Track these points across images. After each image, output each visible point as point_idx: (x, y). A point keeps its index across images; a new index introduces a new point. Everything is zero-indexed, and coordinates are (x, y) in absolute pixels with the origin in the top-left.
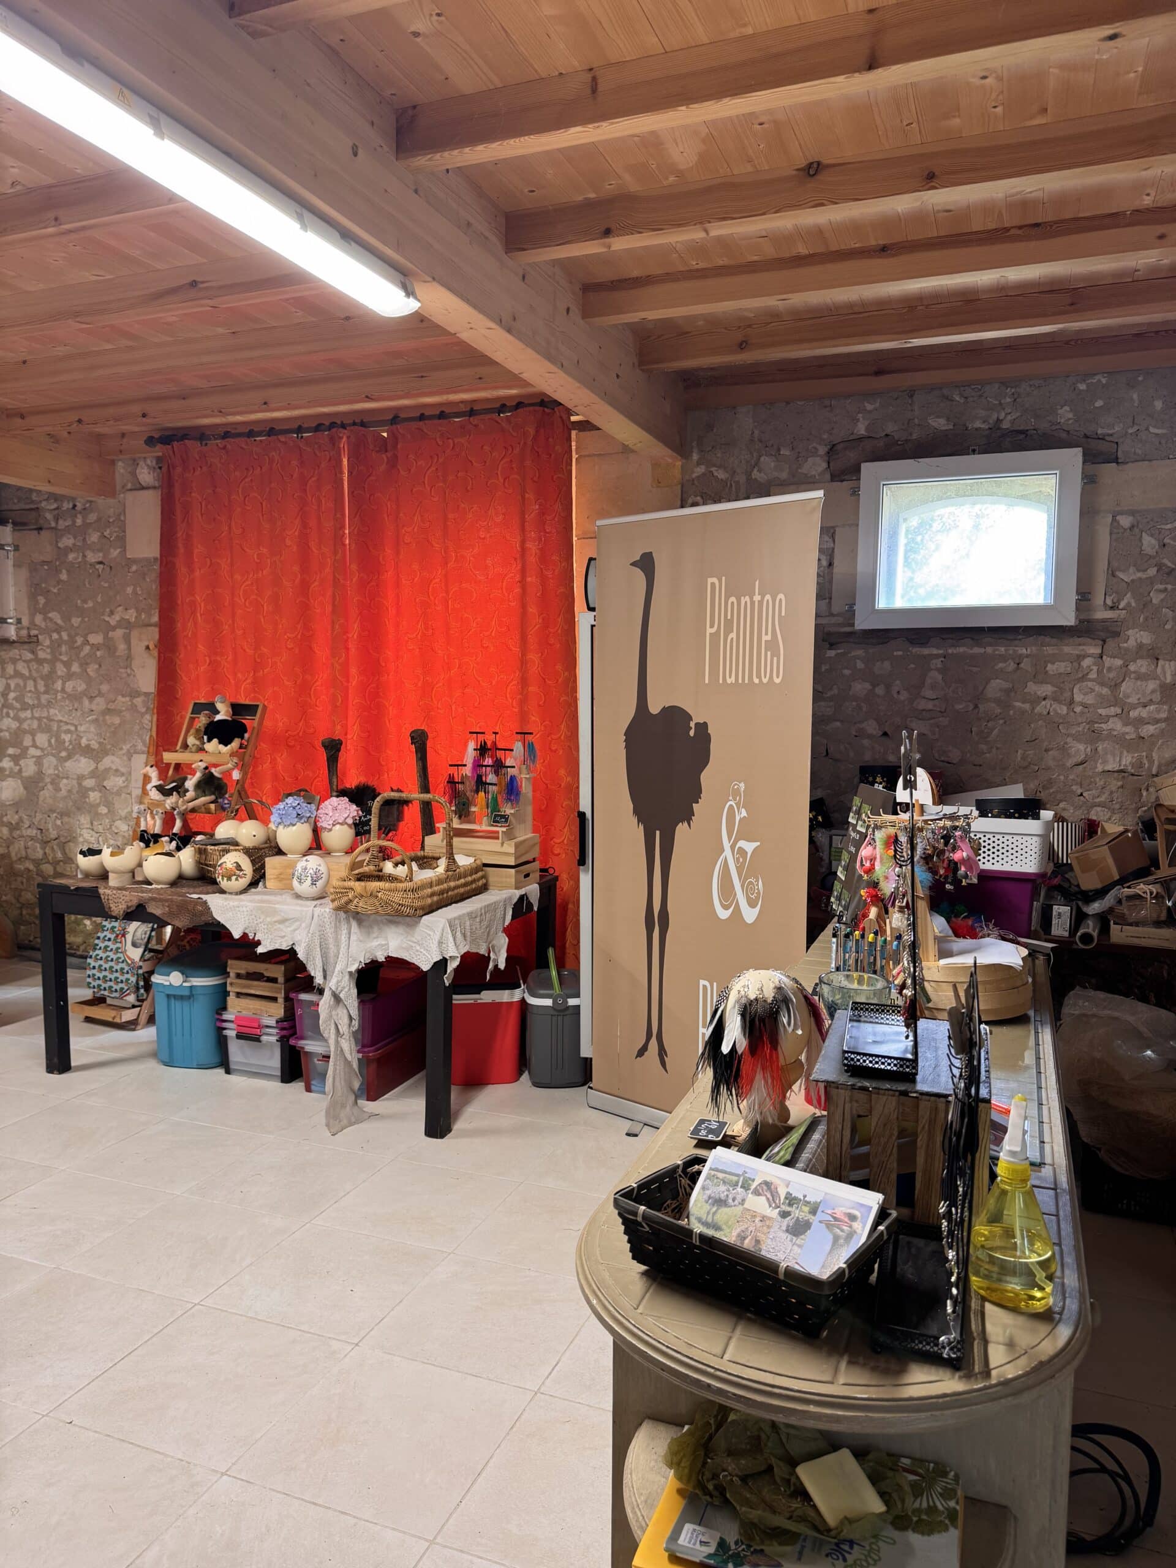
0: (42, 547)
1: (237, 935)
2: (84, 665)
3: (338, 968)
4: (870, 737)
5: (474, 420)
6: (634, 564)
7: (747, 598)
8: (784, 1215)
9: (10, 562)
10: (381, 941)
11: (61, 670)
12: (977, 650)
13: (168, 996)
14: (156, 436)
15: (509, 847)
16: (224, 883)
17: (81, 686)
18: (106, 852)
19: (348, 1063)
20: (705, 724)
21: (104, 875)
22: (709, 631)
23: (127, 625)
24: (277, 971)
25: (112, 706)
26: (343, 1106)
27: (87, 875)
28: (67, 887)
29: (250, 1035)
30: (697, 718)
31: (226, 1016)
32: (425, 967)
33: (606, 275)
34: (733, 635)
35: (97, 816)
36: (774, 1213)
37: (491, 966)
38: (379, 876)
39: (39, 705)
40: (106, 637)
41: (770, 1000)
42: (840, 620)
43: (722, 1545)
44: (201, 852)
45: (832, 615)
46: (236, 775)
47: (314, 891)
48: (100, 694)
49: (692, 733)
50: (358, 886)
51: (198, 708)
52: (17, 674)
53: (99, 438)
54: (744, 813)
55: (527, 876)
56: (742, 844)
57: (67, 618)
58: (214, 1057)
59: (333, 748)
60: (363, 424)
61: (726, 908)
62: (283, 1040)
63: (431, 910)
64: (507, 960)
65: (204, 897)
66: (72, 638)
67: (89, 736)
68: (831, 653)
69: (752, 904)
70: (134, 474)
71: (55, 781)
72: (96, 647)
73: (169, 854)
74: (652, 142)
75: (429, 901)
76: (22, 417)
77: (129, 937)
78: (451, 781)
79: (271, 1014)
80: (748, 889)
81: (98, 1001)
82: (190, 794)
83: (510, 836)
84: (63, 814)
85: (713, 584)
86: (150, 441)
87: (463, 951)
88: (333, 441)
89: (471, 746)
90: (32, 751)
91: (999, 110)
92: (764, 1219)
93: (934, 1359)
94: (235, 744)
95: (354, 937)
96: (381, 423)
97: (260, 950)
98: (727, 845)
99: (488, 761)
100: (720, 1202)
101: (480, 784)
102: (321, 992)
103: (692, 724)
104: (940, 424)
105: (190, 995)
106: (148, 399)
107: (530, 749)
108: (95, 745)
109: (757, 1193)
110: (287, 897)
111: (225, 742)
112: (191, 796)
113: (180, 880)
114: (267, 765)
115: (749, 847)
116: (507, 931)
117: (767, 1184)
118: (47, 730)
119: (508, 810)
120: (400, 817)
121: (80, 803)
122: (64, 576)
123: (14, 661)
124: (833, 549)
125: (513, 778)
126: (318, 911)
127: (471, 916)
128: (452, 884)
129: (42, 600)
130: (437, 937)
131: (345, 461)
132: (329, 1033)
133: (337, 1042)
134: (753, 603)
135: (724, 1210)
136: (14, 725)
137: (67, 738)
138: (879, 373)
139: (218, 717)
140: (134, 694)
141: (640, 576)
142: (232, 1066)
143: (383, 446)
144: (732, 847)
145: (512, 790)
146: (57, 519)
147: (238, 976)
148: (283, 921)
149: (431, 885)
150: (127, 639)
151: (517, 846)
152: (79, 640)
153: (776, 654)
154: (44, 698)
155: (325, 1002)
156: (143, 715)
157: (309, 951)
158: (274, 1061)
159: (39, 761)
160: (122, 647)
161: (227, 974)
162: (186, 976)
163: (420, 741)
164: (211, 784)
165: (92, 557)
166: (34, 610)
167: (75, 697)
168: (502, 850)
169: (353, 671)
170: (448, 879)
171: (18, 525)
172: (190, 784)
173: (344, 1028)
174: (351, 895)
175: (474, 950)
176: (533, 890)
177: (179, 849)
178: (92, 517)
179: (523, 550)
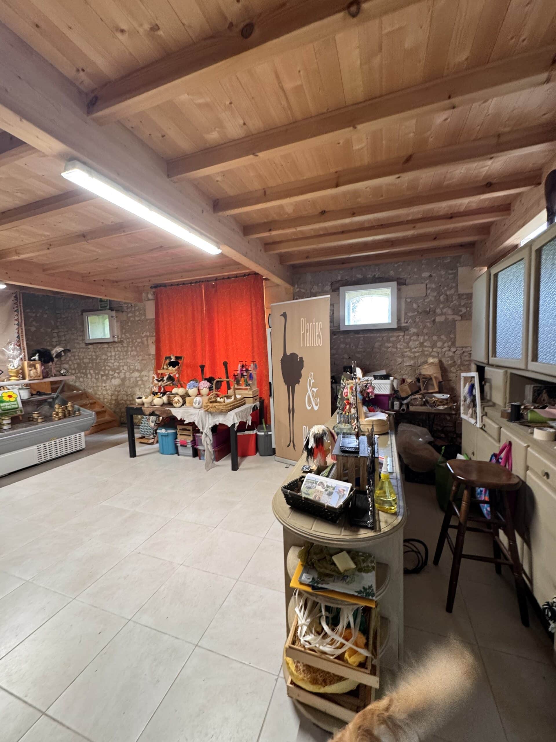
0: (123, 316)
1: (179, 419)
2: (136, 347)
3: (206, 427)
4: (346, 359)
5: (237, 279)
6: (281, 315)
7: (312, 324)
8: (326, 490)
9: (115, 321)
10: (217, 419)
11: (130, 349)
12: (372, 335)
13: (162, 436)
14: (153, 286)
15: (251, 392)
16: (175, 405)
17: (135, 353)
18: (144, 398)
19: (210, 452)
20: (302, 358)
21: (143, 404)
22: (302, 332)
23: (146, 336)
24: (190, 428)
25: (144, 358)
26: (209, 463)
27: (139, 404)
28: (133, 408)
29: (184, 445)
30: (300, 356)
31: (177, 440)
32: (229, 426)
33: (270, 241)
34: (308, 333)
35: (141, 388)
36: (323, 490)
37: (247, 425)
38: (216, 402)
39: (124, 359)
40: (141, 340)
41: (321, 433)
42: (336, 328)
43: (313, 579)
44: (169, 397)
45: (334, 327)
46: (177, 376)
47: (199, 406)
48: (140, 355)
49: (299, 360)
50: (211, 405)
51: (166, 358)
52: (118, 351)
53: (138, 287)
54: (313, 381)
55: (256, 400)
56: (313, 389)
57: (131, 335)
58: (174, 451)
59: (202, 367)
60: (208, 281)
61: (310, 406)
62: (193, 446)
63: (230, 410)
64: (252, 423)
65: (170, 409)
66: (132, 341)
67: (138, 366)
68: (335, 337)
69: (316, 405)
70: (147, 296)
71: (130, 378)
72: (139, 343)
73: (160, 398)
74: (281, 207)
75: (230, 408)
76: (117, 282)
77: (151, 420)
78: (234, 375)
79: (189, 439)
80: (315, 401)
81: (143, 437)
82: (165, 381)
83: (251, 389)
84: (132, 388)
85: (302, 320)
86: (151, 288)
87: (240, 421)
88: (200, 286)
89: (240, 365)
90: (123, 371)
91: (371, 196)
92: (321, 492)
93: (366, 527)
94: (177, 367)
95: (210, 419)
96: (212, 281)
97: (185, 423)
98: (309, 390)
99: (244, 369)
100: (309, 488)
101: (242, 375)
102: (202, 433)
103: (299, 357)
104: (359, 276)
105: (167, 435)
106: (151, 276)
107: (255, 366)
108: (139, 369)
109: (319, 485)
110: (192, 408)
111: (174, 367)
112: (166, 382)
113: (163, 404)
114: (185, 373)
115: (315, 390)
116: (251, 415)
117: (322, 483)
118: (127, 365)
119: (250, 382)
120: (221, 385)
121: (136, 385)
122: (130, 324)
123: (117, 347)
124: (334, 310)
125: (251, 374)
126: (200, 412)
127: (241, 411)
128: (236, 403)
129: (124, 331)
130: (232, 417)
131: (203, 291)
132: (205, 444)
133: (207, 447)
134: (313, 325)
135: (310, 490)
136: (118, 364)
137: (132, 367)
138: (343, 263)
139: (172, 360)
140: (150, 355)
141: (283, 318)
142: (180, 454)
143: (213, 286)
144: (311, 390)
145: (251, 377)
146: (127, 309)
147: (180, 430)
148: (191, 415)
149: (230, 404)
150: (147, 340)
151: (253, 392)
152: (134, 341)
153: (320, 338)
154: (126, 357)
155: (203, 436)
156: (152, 360)
157: (198, 423)
158: (190, 452)
159: (125, 373)
160: (146, 343)
161: (177, 429)
162: (166, 430)
163: (225, 364)
164: (170, 378)
165: (137, 319)
166: (122, 333)
167: (134, 356)
168: (249, 393)
169: (207, 346)
170: (234, 402)
171: (117, 311)
172: (165, 378)
173: (208, 442)
174: (209, 407)
175: (242, 421)
176: (258, 403)
177: (163, 396)
178: (137, 308)
179: (251, 313)
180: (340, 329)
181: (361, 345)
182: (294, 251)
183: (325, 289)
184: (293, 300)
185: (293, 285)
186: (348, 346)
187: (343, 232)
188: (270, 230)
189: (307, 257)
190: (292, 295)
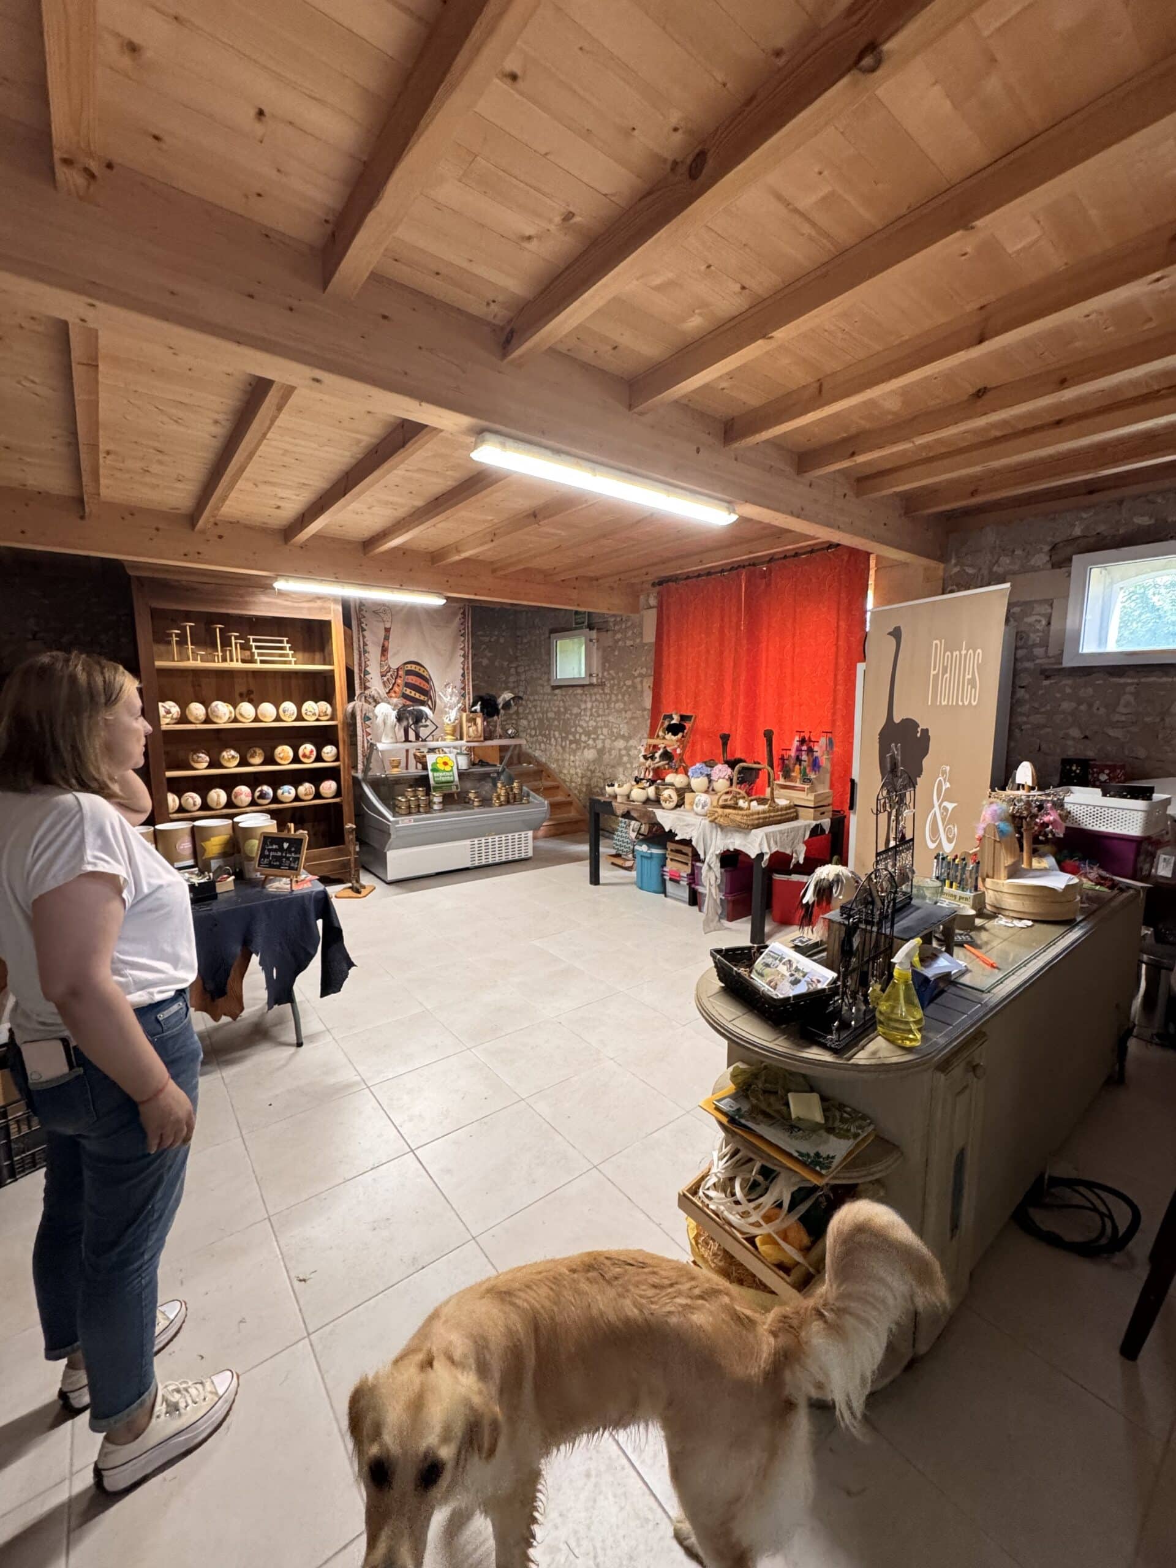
0: (608, 639)
1: (667, 830)
2: (623, 696)
3: (711, 851)
5: (814, 555)
6: (890, 634)
7: (958, 653)
8: (792, 975)
9: (595, 647)
10: (732, 840)
11: (614, 698)
13: (642, 856)
14: (657, 581)
15: (811, 797)
16: (663, 804)
17: (622, 706)
18: (616, 785)
19: (715, 900)
20: (927, 730)
21: (615, 797)
22: (933, 673)
23: (641, 675)
24: (688, 850)
25: (634, 715)
26: (712, 921)
27: (610, 796)
28: (599, 801)
29: (675, 881)
30: (922, 726)
31: (665, 869)
32: (753, 856)
33: (868, 471)
34: (947, 675)
35: (626, 769)
36: (787, 974)
37: (793, 860)
38: (735, 807)
39: (604, 715)
40: (633, 682)
42: (1053, 660)
44: (657, 789)
45: (1049, 657)
46: (678, 751)
47: (703, 812)
48: (630, 710)
49: (919, 735)
50: (720, 811)
51: (666, 717)
52: (596, 700)
53: (633, 585)
54: (948, 785)
55: (823, 813)
56: (945, 804)
57: (617, 673)
58: (658, 887)
59: (725, 738)
60: (754, 565)
61: (934, 842)
62: (689, 884)
63: (758, 826)
64: (805, 859)
65: (654, 810)
66: (619, 683)
67: (624, 730)
68: (1046, 683)
69: (950, 841)
70: (647, 600)
71: (610, 750)
72: (629, 687)
73: (643, 789)
75: (756, 822)
76: (597, 580)
77: (631, 827)
78: (782, 759)
79: (685, 871)
80: (948, 832)
81: (618, 856)
82: (657, 760)
83: (812, 789)
84: (613, 767)
85: (936, 644)
86: (653, 585)
87: (774, 850)
88: (739, 576)
89: (797, 738)
90: (602, 737)
93: (824, 1046)
94: (680, 735)
95: (719, 837)
96: (763, 563)
97: (677, 838)
98: (936, 804)
99: (804, 748)
100: (767, 965)
101: (798, 760)
102: (703, 862)
103: (919, 730)
104: (1144, 521)
105: (651, 857)
106: (648, 566)
107: (831, 743)
108: (626, 734)
109: (784, 964)
110: (692, 814)
111: (675, 734)
112: (658, 762)
113: (647, 801)
114: (699, 746)
115: (950, 806)
116: (805, 843)
117: (790, 961)
118: (606, 726)
119: (812, 776)
120: (757, 776)
121: (620, 763)
122: (616, 653)
123: (595, 694)
124: (1051, 614)
125: (817, 758)
126: (703, 822)
127: (781, 832)
128: (772, 814)
129: (607, 665)
130: (758, 840)
131: (743, 585)
132: (707, 884)
133: (710, 890)
134: (961, 655)
135: (769, 969)
136: (594, 724)
137: (615, 730)
139: (673, 722)
140: (644, 709)
142: (668, 894)
143: (763, 575)
144: (940, 806)
145: (815, 765)
146: (614, 625)
147: (672, 850)
148: (687, 825)
149: (758, 813)
150: (642, 682)
151: (816, 796)
152: (622, 684)
153: (974, 687)
154: (607, 711)
155: (705, 867)
156: (647, 720)
157: (697, 843)
158: (685, 894)
159: (604, 741)
160: (639, 687)
161: (666, 849)
162: (649, 848)
163: (769, 735)
164: (667, 755)
165: (629, 643)
166: (604, 669)
167: (619, 711)
168: (804, 797)
169: (742, 698)
170: (769, 811)
171: (599, 630)
172: (657, 755)
173: (713, 882)
174: (716, 815)
175: (782, 850)
176: (826, 822)
177: (650, 786)
178: (629, 624)
179: (838, 627)
180: (1061, 663)
181: (1126, 706)
182: (940, 483)
183: (1032, 562)
184: (943, 593)
185: (943, 558)
186: (1083, 707)
187: (1058, 423)
188: (853, 454)
189: (973, 494)
190: (941, 581)
